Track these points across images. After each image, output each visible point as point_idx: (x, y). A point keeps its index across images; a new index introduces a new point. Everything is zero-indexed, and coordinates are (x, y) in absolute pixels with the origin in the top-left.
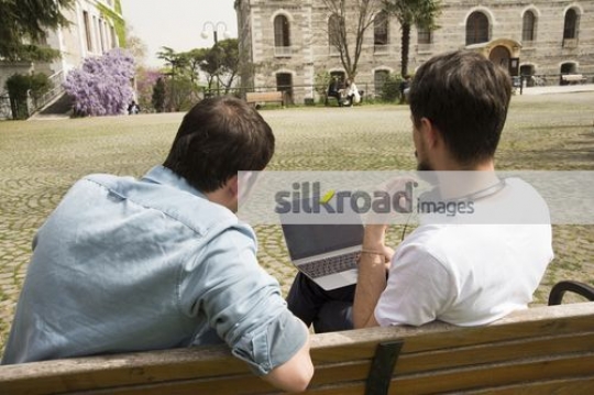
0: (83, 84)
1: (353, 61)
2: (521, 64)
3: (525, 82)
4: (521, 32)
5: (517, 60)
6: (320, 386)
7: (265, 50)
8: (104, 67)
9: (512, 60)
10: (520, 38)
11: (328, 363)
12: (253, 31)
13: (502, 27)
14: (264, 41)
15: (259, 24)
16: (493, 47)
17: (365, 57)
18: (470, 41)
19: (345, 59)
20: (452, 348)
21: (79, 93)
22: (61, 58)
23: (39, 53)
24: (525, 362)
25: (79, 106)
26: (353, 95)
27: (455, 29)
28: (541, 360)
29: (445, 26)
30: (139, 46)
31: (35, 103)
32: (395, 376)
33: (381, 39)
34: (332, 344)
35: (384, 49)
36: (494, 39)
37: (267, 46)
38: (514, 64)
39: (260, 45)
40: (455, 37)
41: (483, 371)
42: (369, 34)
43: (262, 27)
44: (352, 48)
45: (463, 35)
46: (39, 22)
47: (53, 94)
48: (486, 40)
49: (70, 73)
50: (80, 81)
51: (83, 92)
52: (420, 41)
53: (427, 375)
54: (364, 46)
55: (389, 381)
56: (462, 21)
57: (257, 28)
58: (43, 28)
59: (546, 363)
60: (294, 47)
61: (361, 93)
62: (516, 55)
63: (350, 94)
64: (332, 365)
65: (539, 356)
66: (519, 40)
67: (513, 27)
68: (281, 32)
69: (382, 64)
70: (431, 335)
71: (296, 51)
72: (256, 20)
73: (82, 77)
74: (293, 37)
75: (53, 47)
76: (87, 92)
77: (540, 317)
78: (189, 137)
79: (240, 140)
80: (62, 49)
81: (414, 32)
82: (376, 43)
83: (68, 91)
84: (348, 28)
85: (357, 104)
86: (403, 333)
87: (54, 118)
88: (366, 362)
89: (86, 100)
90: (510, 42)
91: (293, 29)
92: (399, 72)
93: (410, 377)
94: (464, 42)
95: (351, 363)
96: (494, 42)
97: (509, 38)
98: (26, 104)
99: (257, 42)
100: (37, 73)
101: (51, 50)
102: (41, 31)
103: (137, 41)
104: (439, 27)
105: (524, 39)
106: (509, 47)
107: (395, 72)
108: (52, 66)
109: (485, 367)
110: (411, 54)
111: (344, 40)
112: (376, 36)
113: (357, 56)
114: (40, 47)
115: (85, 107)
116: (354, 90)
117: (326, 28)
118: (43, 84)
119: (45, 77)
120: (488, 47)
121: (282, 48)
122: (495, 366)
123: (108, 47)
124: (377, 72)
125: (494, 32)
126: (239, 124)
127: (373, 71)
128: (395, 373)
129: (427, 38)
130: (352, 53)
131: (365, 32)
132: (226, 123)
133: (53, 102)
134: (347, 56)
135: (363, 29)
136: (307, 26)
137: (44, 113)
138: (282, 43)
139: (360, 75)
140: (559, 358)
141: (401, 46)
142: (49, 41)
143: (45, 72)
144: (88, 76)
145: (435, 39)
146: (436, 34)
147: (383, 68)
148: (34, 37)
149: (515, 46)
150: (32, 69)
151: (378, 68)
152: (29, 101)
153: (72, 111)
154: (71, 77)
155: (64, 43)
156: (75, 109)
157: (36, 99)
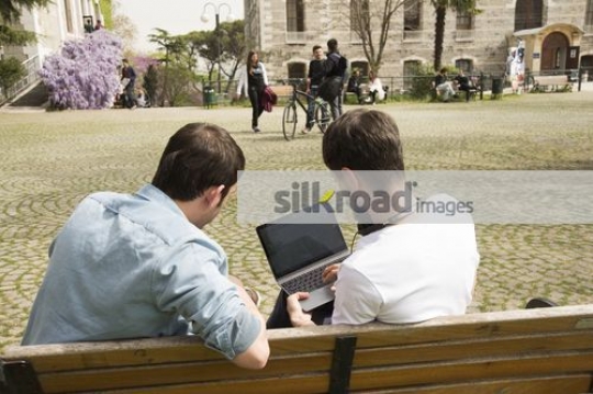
0: (62, 72)
1: (377, 50)
2: (581, 55)
3: (586, 76)
4: (583, 14)
5: (577, 48)
6: (291, 375)
7: (275, 36)
8: (87, 53)
9: (570, 49)
10: (583, 21)
11: (296, 353)
12: (262, 12)
13: (560, 8)
14: (274, 25)
15: (269, 4)
16: (547, 33)
17: (392, 45)
18: (518, 26)
19: (368, 47)
20: (401, 345)
21: (58, 82)
22: (36, 41)
23: (11, 35)
24: (471, 362)
25: (57, 97)
26: (376, 91)
27: (501, 12)
28: (485, 361)
29: (488, 8)
30: (127, 27)
31: (5, 92)
32: (355, 369)
33: (412, 23)
34: (298, 336)
35: (414, 36)
36: (549, 23)
37: (278, 31)
38: (573, 54)
39: (269, 29)
40: (501, 21)
41: (433, 368)
42: (398, 19)
43: (272, 8)
44: (376, 34)
45: (511, 19)
47: (26, 82)
48: (539, 25)
49: (46, 58)
50: (59, 68)
51: (61, 82)
52: (459, 26)
53: (383, 369)
54: (390, 32)
55: (349, 374)
56: (509, 2)
57: (266, 9)
58: (17, 6)
59: (489, 363)
60: (309, 32)
61: (386, 89)
62: (576, 43)
63: (372, 91)
64: (299, 356)
65: (481, 357)
66: (580, 25)
67: (574, 9)
68: (295, 16)
69: (413, 54)
70: (380, 332)
71: (312, 38)
73: (61, 63)
74: (308, 20)
75: (27, 28)
76: (67, 82)
77: (474, 321)
78: (175, 153)
80: (38, 30)
81: (451, 17)
82: (406, 29)
83: (45, 79)
84: (372, 11)
85: (380, 102)
86: (356, 330)
87: (27, 111)
88: (328, 354)
89: (65, 91)
90: (570, 26)
91: (308, 12)
92: (432, 64)
93: (370, 371)
94: (512, 28)
95: (315, 354)
96: (547, 29)
97: (568, 22)
99: (266, 25)
100: (7, 57)
101: (25, 32)
102: (13, 9)
103: (125, 20)
104: (480, 11)
105: (587, 23)
106: (567, 33)
107: (427, 63)
108: (26, 50)
109: (434, 365)
110: (446, 42)
111: (367, 26)
112: (407, 21)
113: (382, 44)
114: (12, 27)
115: (64, 98)
116: (377, 86)
117: (347, 11)
118: (15, 71)
119: (17, 62)
120: (541, 34)
121: (296, 33)
122: (443, 364)
124: (406, 62)
125: (550, 15)
126: (215, 146)
127: (402, 62)
128: (354, 366)
129: (467, 23)
130: (376, 42)
131: (393, 16)
132: (206, 144)
133: (26, 92)
134: (370, 44)
135: (390, 14)
136: (325, 8)
137: (13, 105)
138: (295, 28)
139: (386, 68)
140: (500, 359)
141: (434, 33)
142: (23, 19)
143: (17, 57)
144: (68, 63)
145: (476, 24)
146: (478, 18)
147: (414, 58)
148: (7, 17)
149: (575, 32)
151: (407, 59)
153: (48, 103)
154: (48, 63)
155: (40, 24)
156: (52, 101)
157: (6, 88)
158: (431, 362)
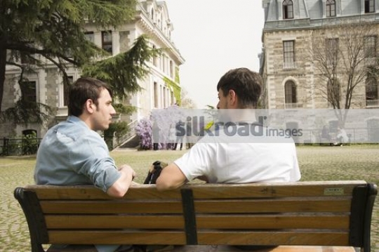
0: (148, 128)
7: (277, 106)
12: (269, 92)
14: (277, 99)
15: (273, 87)
21: (145, 134)
22: (136, 111)
23: (123, 109)
25: (144, 142)
30: (191, 105)
31: (118, 140)
33: (373, 95)
35: (374, 103)
37: (279, 103)
39: (274, 102)
43: (275, 89)
46: (125, 89)
47: (130, 135)
49: (141, 121)
50: (147, 126)
51: (147, 134)
57: (272, 90)
58: (126, 92)
60: (299, 103)
68: (291, 93)
71: (299, 106)
72: (272, 84)
73: (148, 123)
74: (299, 96)
75: (133, 105)
76: (150, 133)
80: (139, 106)
82: (367, 99)
83: (138, 132)
87: (128, 151)
89: (149, 138)
91: (299, 91)
98: (112, 142)
99: (272, 100)
100: (121, 121)
101: (131, 107)
102: (125, 94)
103: (190, 101)
108: (131, 117)
112: (368, 94)
114: (125, 105)
115: (148, 143)
117: (325, 89)
118: (124, 129)
119: (125, 124)
121: (291, 104)
123: (168, 104)
131: (354, 89)
133: (126, 142)
135: (352, 88)
136: (309, 88)
137: (121, 147)
138: (291, 101)
142: (131, 101)
143: (127, 121)
148: (121, 98)
150: (119, 119)
152: (114, 139)
153: (139, 146)
154: (141, 124)
155: (140, 103)
156: (141, 144)
157: (119, 137)
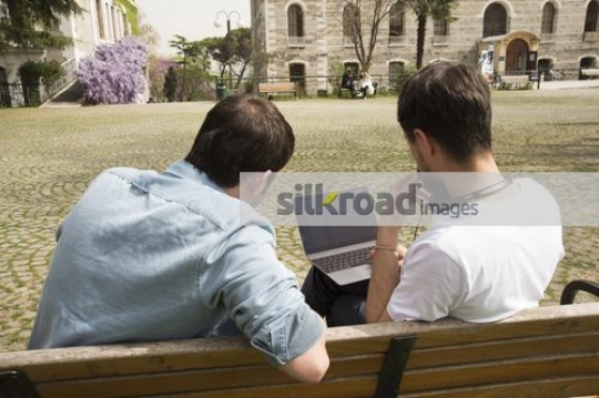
0: (95, 71)
1: (367, 52)
2: (539, 58)
3: (542, 76)
4: (540, 24)
5: (536, 53)
6: (335, 378)
7: (278, 41)
8: (116, 56)
9: (529, 53)
10: (539, 30)
11: (342, 356)
12: (267, 19)
13: (521, 19)
15: (272, 13)
16: (511, 40)
17: (380, 48)
18: (487, 33)
19: (359, 50)
20: (463, 344)
21: (91, 80)
22: (73, 45)
23: (51, 40)
24: (536, 359)
25: (91, 93)
26: (367, 87)
27: (472, 20)
28: (552, 358)
29: (462, 18)
30: (151, 35)
31: (47, 90)
32: (408, 370)
33: (397, 30)
34: (347, 337)
35: (399, 40)
36: (512, 31)
37: (281, 36)
38: (532, 58)
39: (274, 34)
40: (472, 29)
41: (494, 367)
42: (385, 25)
43: (276, 16)
44: (366, 39)
45: (481, 27)
46: (52, 9)
47: (65, 81)
48: (504, 33)
49: (82, 60)
50: (92, 68)
51: (94, 80)
52: (436, 33)
53: (439, 369)
54: (379, 37)
55: (401, 375)
56: (478, 13)
57: (270, 17)
58: (56, 14)
59: (556, 361)
60: (307, 37)
61: (375, 85)
62: (534, 48)
63: (364, 86)
64: (346, 359)
65: (549, 354)
66: (538, 32)
67: (532, 20)
68: (295, 23)
69: (397, 56)
70: (444, 331)
71: (309, 42)
72: (270, 9)
73: (94, 64)
74: (307, 27)
75: (66, 34)
76: (99, 80)
77: (552, 316)
78: (212, 133)
79: (263, 138)
80: (75, 36)
81: (430, 24)
82: (391, 34)
83: (80, 78)
84: (362, 19)
85: (371, 97)
86: (417, 329)
87: (65, 106)
88: (379, 355)
89: (98, 88)
90: (529, 34)
91: (307, 19)
92: (414, 65)
93: (423, 372)
94: (481, 35)
95: (364, 356)
96: (511, 36)
97: (528, 30)
98: (38, 92)
99: (271, 31)
100: (49, 60)
101: (64, 37)
102: (53, 17)
103: (150, 29)
104: (455, 19)
105: (542, 32)
106: (527, 40)
107: (409, 64)
108: (65, 54)
109: (495, 363)
110: (427, 46)
111: (359, 31)
112: (391, 27)
113: (372, 47)
114: (53, 33)
115: (97, 95)
116: (368, 83)
117: (341, 18)
118: (55, 72)
119: (57, 64)
120: (505, 40)
121: (296, 38)
122: (506, 362)
123: (120, 35)
124: (391, 64)
125: (513, 24)
126: (261, 123)
127: (388, 63)
128: (408, 367)
129: (443, 31)
130: (366, 45)
131: (381, 23)
132: (250, 121)
133: (64, 90)
134: (361, 47)
135: (379, 20)
136: (321, 16)
137: (54, 101)
138: (295, 33)
139: (374, 67)
140: (570, 356)
141: (416, 37)
142: (62, 28)
143: (57, 59)
144: (100, 64)
145: (451, 32)
146: (453, 26)
147: (397, 60)
148: (47, 24)
149: (534, 39)
150: (45, 55)
151: (392, 60)
152: (42, 89)
153: (84, 99)
154: (83, 65)
155: (76, 31)
156: (87, 97)
157: (48, 86)
158: (493, 361)
